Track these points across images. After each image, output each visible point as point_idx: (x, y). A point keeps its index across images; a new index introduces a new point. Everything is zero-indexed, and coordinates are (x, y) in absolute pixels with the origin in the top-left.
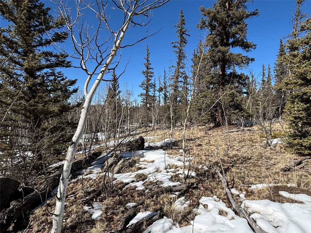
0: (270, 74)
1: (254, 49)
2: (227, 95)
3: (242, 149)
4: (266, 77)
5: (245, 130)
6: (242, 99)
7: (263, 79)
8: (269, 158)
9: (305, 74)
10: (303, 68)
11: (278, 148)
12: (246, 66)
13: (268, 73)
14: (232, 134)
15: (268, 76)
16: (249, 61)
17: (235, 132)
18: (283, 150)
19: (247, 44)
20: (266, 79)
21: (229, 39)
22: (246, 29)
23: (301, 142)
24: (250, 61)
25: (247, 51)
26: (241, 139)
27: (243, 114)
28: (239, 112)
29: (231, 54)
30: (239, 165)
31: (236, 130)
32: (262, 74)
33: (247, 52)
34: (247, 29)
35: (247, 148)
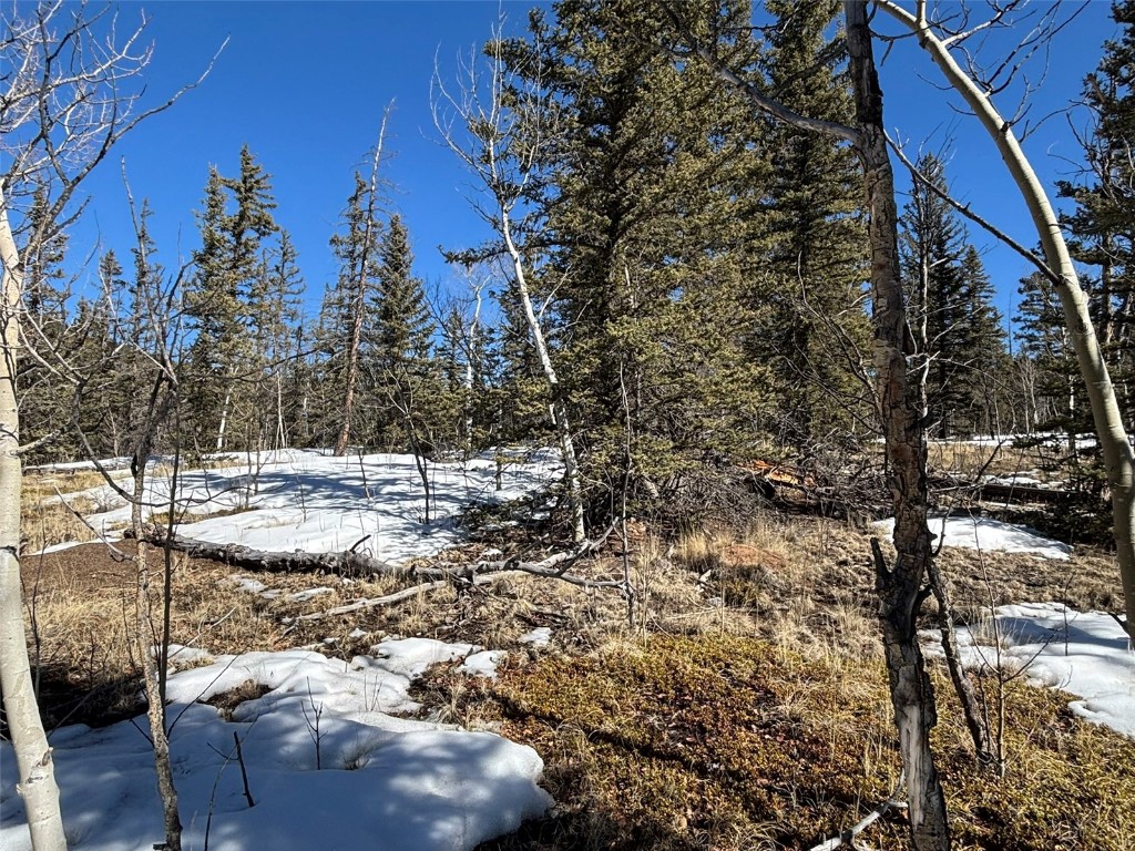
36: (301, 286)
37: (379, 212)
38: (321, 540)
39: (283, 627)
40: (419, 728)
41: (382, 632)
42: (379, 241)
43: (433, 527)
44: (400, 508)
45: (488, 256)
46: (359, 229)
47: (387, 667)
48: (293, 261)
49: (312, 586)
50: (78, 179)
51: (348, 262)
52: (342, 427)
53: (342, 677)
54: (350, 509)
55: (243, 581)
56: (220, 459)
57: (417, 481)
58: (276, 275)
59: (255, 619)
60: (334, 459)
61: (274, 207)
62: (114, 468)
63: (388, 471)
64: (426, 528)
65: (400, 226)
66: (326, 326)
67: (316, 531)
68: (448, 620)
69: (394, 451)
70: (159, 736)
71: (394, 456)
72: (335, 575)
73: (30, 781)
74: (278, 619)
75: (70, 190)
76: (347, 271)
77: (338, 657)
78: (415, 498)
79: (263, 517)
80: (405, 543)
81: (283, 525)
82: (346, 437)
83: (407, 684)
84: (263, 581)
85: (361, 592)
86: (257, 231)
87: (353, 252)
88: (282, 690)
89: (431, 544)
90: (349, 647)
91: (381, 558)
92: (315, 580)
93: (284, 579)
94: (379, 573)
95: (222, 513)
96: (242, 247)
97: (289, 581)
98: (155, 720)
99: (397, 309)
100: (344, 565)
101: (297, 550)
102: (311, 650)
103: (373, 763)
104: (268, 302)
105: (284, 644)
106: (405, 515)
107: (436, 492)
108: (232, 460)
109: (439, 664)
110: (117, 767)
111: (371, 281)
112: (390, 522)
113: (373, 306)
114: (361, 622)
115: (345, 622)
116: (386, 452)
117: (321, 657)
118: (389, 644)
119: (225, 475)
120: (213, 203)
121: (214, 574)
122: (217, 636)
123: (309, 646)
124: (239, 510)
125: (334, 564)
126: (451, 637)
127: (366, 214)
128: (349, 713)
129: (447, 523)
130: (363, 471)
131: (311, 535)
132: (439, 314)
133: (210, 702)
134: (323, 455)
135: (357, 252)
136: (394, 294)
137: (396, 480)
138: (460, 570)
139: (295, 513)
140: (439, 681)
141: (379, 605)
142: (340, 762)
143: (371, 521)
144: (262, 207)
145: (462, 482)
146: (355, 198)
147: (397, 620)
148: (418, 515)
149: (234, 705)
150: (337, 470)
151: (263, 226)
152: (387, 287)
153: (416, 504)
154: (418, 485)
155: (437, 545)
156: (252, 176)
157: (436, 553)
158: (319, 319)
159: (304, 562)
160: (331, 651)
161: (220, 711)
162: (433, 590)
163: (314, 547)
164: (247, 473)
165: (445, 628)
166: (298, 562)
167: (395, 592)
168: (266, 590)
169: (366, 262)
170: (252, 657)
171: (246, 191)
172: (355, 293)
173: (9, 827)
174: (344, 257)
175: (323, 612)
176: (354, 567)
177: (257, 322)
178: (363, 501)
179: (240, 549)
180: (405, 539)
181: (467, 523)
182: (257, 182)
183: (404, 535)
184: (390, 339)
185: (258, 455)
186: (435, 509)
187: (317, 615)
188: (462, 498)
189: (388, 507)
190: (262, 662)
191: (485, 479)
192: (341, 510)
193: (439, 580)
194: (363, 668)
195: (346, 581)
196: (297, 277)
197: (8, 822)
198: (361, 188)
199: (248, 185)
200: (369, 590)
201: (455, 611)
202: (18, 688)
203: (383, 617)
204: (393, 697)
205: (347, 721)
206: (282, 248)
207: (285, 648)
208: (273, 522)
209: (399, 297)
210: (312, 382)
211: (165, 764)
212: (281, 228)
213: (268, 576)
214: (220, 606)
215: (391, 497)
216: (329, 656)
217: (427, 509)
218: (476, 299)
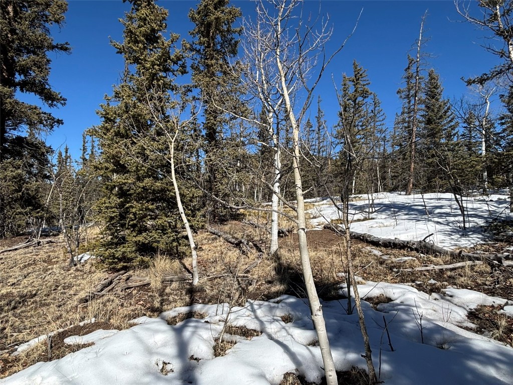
0: (94, 150)
1: (62, 105)
2: (8, 178)
3: (25, 281)
4: (88, 154)
5: (42, 243)
6: (39, 188)
7: (83, 156)
8: (70, 286)
9: (118, 157)
10: (116, 148)
11: (88, 267)
12: (49, 130)
13: (91, 148)
14: (12, 254)
15: (90, 153)
16: (53, 123)
17: (21, 248)
18: (93, 268)
19: (50, 93)
20: (87, 157)
21: (15, 75)
22: (48, 67)
23: (113, 253)
24: (56, 123)
25: (51, 105)
26: (30, 261)
27: (39, 214)
28: (32, 210)
29: (17, 103)
30: (6, 314)
31: (23, 245)
32: (82, 149)
33: (50, 107)
34: (50, 68)
35: (35, 277)
36: (383, 117)
37: (421, 71)
38: (406, 235)
39: (393, 273)
40: (479, 338)
41: (446, 283)
42: (423, 86)
43: (469, 232)
44: (447, 221)
45: (497, 75)
46: (411, 83)
47: (452, 301)
48: (379, 107)
49: (404, 255)
50: (313, 89)
51: (406, 100)
52: (409, 181)
53: (428, 301)
54: (419, 220)
55: (372, 250)
56: (355, 197)
57: (455, 207)
58: (372, 114)
59: (380, 267)
60: (406, 197)
61: (369, 83)
62: (316, 202)
63: (437, 202)
64: (464, 232)
65: (434, 75)
66: (397, 134)
67: (403, 230)
68: (487, 283)
69: (439, 192)
70: (360, 310)
71: (439, 194)
72: (415, 252)
73: (316, 315)
74: (391, 269)
75: (310, 94)
76: (407, 105)
77: (423, 291)
78: (455, 216)
79: (377, 223)
80: (452, 239)
81: (386, 226)
82: (411, 185)
83: (466, 313)
84: (381, 251)
85: (432, 262)
86: (362, 97)
87: (408, 95)
88: (398, 301)
89: (469, 241)
90: (429, 288)
91: (440, 245)
92: (406, 253)
93: (390, 251)
94: (440, 253)
95: (359, 220)
96: (357, 105)
97: (393, 252)
98: (358, 303)
99: (435, 118)
100: (421, 247)
101: (396, 238)
102: (409, 285)
103: (453, 349)
104: (369, 127)
105: (395, 281)
106: (451, 224)
107: (469, 213)
108: (360, 198)
109: (485, 306)
110: (336, 318)
111: (419, 107)
112: (443, 228)
113: (421, 119)
114: (433, 276)
115: (425, 275)
116: (435, 192)
117: (415, 290)
118: (450, 290)
119: (358, 204)
120: (345, 89)
121: (360, 246)
122: (365, 273)
123: (408, 284)
124: (365, 219)
125: (415, 246)
126: (491, 292)
127: (415, 75)
128: (435, 320)
129: (477, 230)
130: (424, 202)
131: (402, 232)
132: (463, 115)
133: (366, 300)
134: (400, 195)
135: (411, 94)
136: (433, 111)
137: (442, 206)
138: (492, 257)
139: (391, 222)
140: (487, 315)
141: (442, 269)
142: (434, 343)
143: (431, 227)
144: (364, 85)
145: (485, 207)
146: (409, 68)
147: (454, 278)
148: (458, 225)
149: (377, 304)
150: (409, 202)
151: (365, 94)
152: (428, 108)
153: (457, 219)
154: (456, 209)
155: (473, 241)
156: (358, 73)
157: (472, 246)
158: (393, 131)
159: (400, 244)
160: (420, 288)
161: (371, 305)
162: (474, 265)
163: (404, 237)
164: (368, 203)
165: (486, 287)
166: (397, 244)
167: (451, 264)
168: (383, 255)
169: (416, 98)
170: (382, 284)
171: (356, 80)
172: (412, 114)
173: (303, 329)
174: (405, 98)
175: (413, 268)
176: (425, 248)
177: (365, 137)
178: (426, 217)
179: (370, 236)
180: (452, 237)
181: (491, 230)
182: (361, 75)
183: (451, 235)
184: (433, 134)
185: (372, 195)
186: (469, 222)
187: (410, 270)
188: (486, 216)
189: (440, 220)
190: (386, 287)
191: (501, 206)
192: (414, 221)
193: (478, 260)
194: (438, 299)
195: (422, 255)
196: (382, 113)
197: (303, 328)
198: (411, 62)
199: (357, 77)
200: (435, 261)
201: (491, 279)
202: (309, 280)
203: (445, 275)
204: (459, 318)
205: (434, 324)
206: (374, 102)
207: (396, 283)
208: (381, 225)
209: (436, 111)
210: (392, 161)
211: (363, 323)
212: (373, 93)
213: (382, 248)
214: (365, 260)
215: (441, 215)
216: (419, 290)
217: (464, 222)
218: (486, 103)
